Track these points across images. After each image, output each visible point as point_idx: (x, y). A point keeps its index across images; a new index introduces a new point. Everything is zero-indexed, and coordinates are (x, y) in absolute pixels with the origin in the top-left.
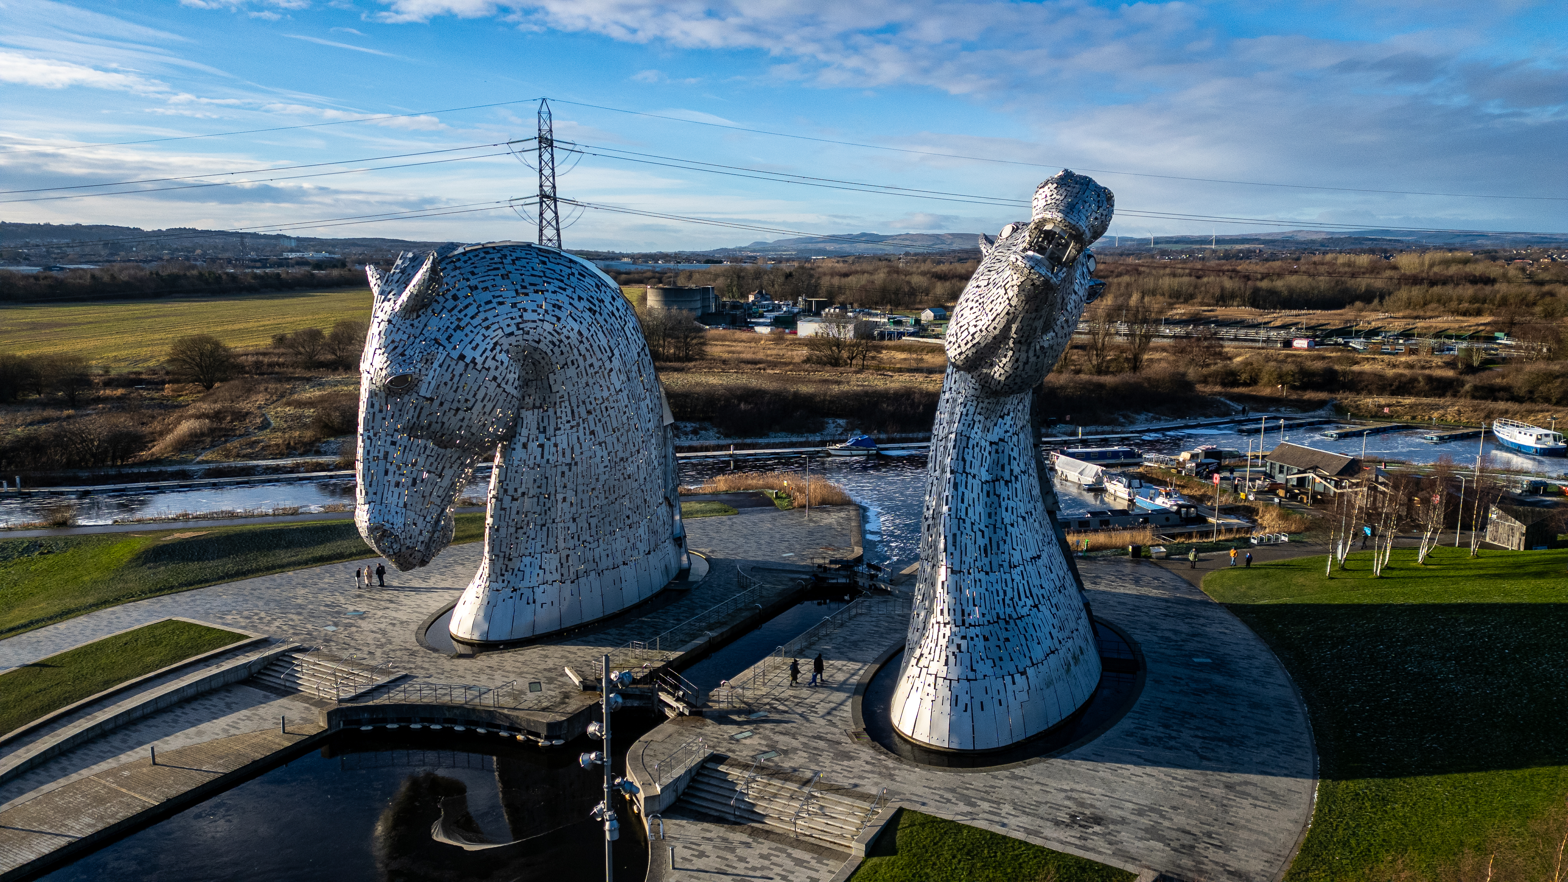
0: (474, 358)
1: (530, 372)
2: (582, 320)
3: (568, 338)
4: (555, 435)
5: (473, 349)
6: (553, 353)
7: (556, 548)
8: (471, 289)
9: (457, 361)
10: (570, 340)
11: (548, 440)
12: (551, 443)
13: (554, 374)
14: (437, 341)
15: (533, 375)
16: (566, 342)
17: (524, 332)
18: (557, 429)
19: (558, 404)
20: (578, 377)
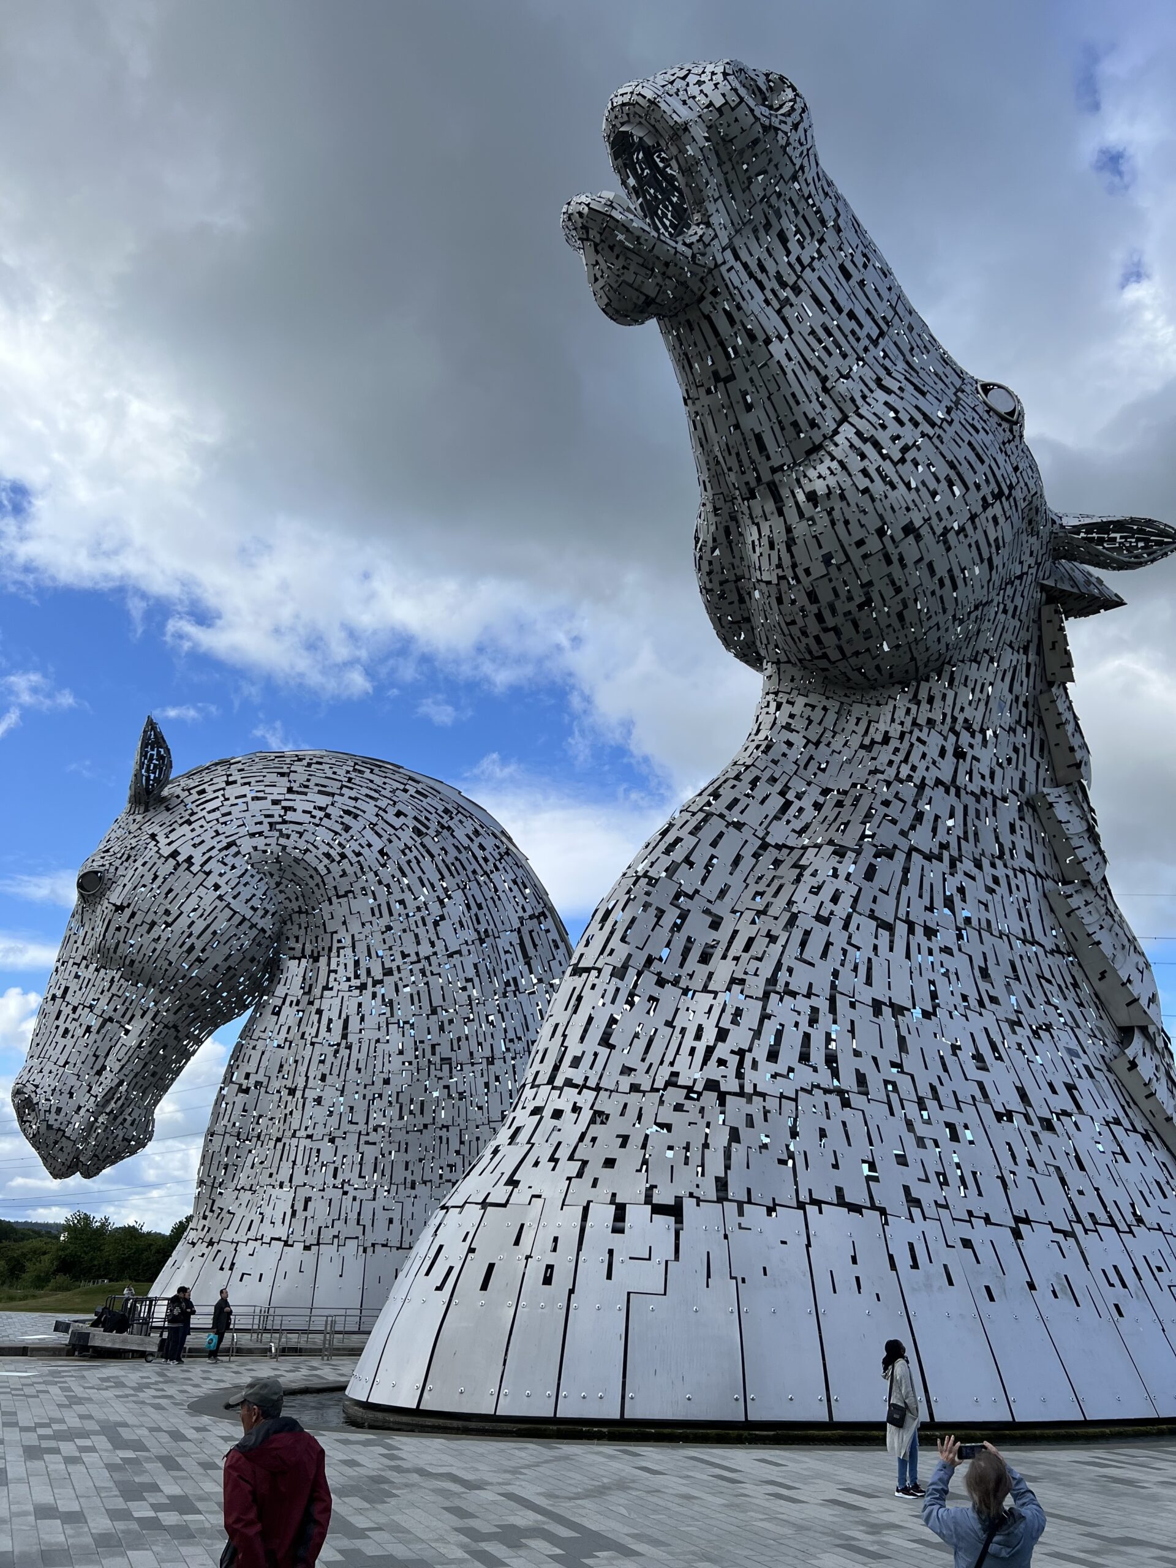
0: (191, 857)
1: (293, 898)
2: (394, 838)
3: (358, 854)
4: (322, 997)
5: (194, 846)
6: (329, 872)
7: (291, 1181)
8: (228, 783)
9: (167, 859)
10: (361, 858)
11: (311, 1003)
12: (314, 1009)
13: (331, 904)
14: (153, 836)
15: (298, 903)
16: (354, 859)
17: (282, 835)
18: (326, 988)
19: (334, 950)
20: (373, 914)
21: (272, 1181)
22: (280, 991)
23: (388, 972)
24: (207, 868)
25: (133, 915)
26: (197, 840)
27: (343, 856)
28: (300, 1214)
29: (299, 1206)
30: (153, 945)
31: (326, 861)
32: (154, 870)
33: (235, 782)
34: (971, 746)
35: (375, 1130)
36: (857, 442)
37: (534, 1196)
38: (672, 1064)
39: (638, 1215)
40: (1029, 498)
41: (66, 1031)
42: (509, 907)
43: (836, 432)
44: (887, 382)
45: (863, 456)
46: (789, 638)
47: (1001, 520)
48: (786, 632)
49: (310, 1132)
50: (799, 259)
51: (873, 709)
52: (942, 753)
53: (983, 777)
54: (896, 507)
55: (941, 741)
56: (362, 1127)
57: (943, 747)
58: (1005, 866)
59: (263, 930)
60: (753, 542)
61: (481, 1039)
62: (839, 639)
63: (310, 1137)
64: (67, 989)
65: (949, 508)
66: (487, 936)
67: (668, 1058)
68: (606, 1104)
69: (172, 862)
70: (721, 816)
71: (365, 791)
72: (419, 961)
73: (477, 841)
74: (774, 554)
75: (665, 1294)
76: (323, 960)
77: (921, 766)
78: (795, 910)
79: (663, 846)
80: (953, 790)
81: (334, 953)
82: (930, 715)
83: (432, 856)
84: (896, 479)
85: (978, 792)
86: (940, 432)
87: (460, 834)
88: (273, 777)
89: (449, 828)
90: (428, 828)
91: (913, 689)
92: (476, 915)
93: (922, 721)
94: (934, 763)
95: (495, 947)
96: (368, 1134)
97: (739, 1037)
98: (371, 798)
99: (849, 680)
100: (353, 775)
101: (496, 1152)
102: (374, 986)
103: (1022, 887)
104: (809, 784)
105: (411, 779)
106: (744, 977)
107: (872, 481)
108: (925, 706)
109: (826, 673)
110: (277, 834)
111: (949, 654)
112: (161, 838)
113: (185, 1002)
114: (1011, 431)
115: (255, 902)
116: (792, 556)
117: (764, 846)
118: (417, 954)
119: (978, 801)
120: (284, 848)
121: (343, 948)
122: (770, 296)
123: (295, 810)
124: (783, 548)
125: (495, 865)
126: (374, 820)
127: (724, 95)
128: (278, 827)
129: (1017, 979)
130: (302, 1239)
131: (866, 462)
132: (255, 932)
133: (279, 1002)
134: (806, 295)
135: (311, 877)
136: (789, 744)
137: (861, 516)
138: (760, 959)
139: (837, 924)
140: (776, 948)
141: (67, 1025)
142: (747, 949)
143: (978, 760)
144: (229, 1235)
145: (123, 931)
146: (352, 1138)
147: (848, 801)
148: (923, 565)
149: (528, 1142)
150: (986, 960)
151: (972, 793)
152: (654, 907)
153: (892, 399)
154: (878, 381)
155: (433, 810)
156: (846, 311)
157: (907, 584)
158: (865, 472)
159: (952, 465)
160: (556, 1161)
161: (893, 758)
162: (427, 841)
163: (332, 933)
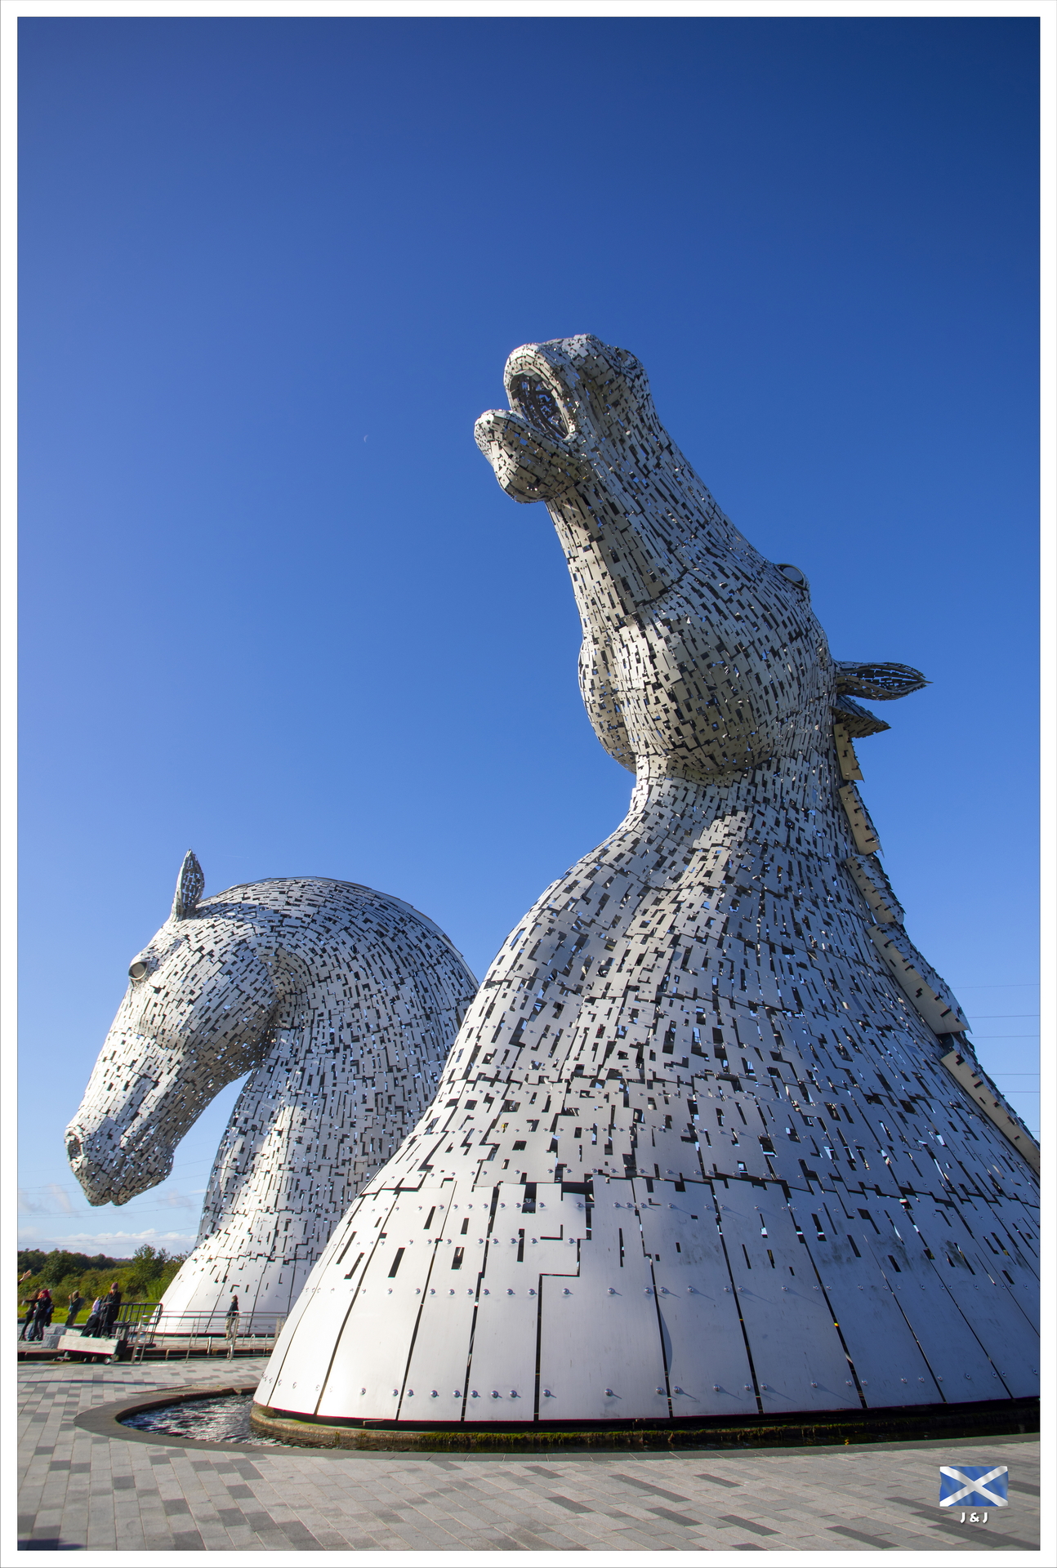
0: (212, 951)
1: (286, 983)
2: (362, 938)
3: (336, 950)
4: (305, 1058)
5: (216, 943)
6: (313, 962)
7: (275, 1206)
8: (244, 899)
9: (195, 952)
10: (337, 953)
11: (297, 1063)
12: (298, 1067)
13: (314, 987)
14: (187, 937)
15: (290, 987)
16: (332, 953)
17: (280, 935)
18: (309, 1051)
19: (315, 1022)
20: (345, 995)
21: (261, 1206)
22: (274, 1054)
23: (356, 1039)
24: (223, 959)
25: (167, 994)
26: (217, 940)
27: (324, 951)
28: (282, 1234)
29: (281, 1227)
30: (180, 1017)
31: (311, 955)
32: (186, 959)
33: (249, 898)
34: (797, 820)
35: (343, 1164)
36: (697, 586)
37: (445, 1179)
38: (576, 1059)
39: (548, 1193)
40: (819, 641)
41: (111, 1085)
42: (448, 991)
43: (680, 579)
44: (714, 550)
45: (701, 596)
46: (655, 732)
47: (803, 651)
48: (653, 727)
49: (292, 1166)
50: (645, 466)
51: (724, 792)
52: (777, 823)
53: (809, 843)
54: (729, 632)
55: (775, 815)
56: (333, 1162)
57: (777, 819)
58: (835, 907)
59: (262, 1007)
60: (624, 660)
61: (427, 1092)
62: (694, 730)
63: (292, 1169)
64: (115, 1052)
65: (766, 637)
66: (432, 1013)
67: (574, 1054)
68: (516, 1095)
69: (198, 955)
70: (611, 866)
71: (342, 904)
72: (379, 1031)
73: (425, 941)
74: (641, 666)
75: (578, 1275)
76: (307, 1030)
77: (764, 831)
78: (676, 932)
79: (563, 887)
80: (788, 850)
81: (315, 1025)
82: (765, 795)
83: (390, 951)
84: (726, 612)
85: (806, 853)
86: (754, 585)
87: (412, 936)
88: (276, 895)
89: (403, 932)
90: (388, 931)
91: (750, 776)
92: (423, 997)
93: (759, 798)
94: (772, 829)
95: (438, 1022)
96: (337, 1167)
97: (637, 1033)
98: (348, 909)
99: (703, 766)
100: (334, 893)
101: (413, 1141)
102: (345, 1050)
103: (849, 923)
104: (678, 845)
105: (376, 896)
106: (638, 984)
107: (710, 612)
108: (760, 788)
109: (685, 760)
110: (276, 934)
111: (776, 748)
112: (192, 938)
113: (201, 1062)
114: (802, 594)
115: (257, 986)
116: (655, 668)
117: (647, 889)
118: (378, 1026)
119: (807, 859)
120: (281, 944)
121: (323, 1020)
122: (627, 486)
123: (290, 917)
124: (647, 661)
125: (437, 959)
126: (348, 924)
127: (587, 350)
128: (278, 929)
129: (858, 989)
130: (282, 1255)
131: (704, 600)
132: (256, 1008)
133: (272, 1062)
134: (652, 490)
135: (300, 966)
136: (661, 816)
137: (704, 636)
138: (650, 971)
139: (711, 945)
140: (664, 962)
141: (112, 1081)
142: (639, 962)
143: (803, 831)
144: (226, 1253)
145: (159, 1006)
146: (325, 1170)
147: (710, 856)
148: (752, 675)
149: (443, 1131)
150: (833, 975)
151: (803, 854)
152: (557, 932)
153: (718, 560)
154: (707, 549)
155: (392, 919)
156: (681, 503)
157: (742, 689)
158: (704, 606)
159: (765, 608)
160: (469, 1145)
161: (741, 825)
162: (387, 940)
163: (314, 1009)
